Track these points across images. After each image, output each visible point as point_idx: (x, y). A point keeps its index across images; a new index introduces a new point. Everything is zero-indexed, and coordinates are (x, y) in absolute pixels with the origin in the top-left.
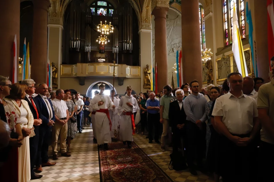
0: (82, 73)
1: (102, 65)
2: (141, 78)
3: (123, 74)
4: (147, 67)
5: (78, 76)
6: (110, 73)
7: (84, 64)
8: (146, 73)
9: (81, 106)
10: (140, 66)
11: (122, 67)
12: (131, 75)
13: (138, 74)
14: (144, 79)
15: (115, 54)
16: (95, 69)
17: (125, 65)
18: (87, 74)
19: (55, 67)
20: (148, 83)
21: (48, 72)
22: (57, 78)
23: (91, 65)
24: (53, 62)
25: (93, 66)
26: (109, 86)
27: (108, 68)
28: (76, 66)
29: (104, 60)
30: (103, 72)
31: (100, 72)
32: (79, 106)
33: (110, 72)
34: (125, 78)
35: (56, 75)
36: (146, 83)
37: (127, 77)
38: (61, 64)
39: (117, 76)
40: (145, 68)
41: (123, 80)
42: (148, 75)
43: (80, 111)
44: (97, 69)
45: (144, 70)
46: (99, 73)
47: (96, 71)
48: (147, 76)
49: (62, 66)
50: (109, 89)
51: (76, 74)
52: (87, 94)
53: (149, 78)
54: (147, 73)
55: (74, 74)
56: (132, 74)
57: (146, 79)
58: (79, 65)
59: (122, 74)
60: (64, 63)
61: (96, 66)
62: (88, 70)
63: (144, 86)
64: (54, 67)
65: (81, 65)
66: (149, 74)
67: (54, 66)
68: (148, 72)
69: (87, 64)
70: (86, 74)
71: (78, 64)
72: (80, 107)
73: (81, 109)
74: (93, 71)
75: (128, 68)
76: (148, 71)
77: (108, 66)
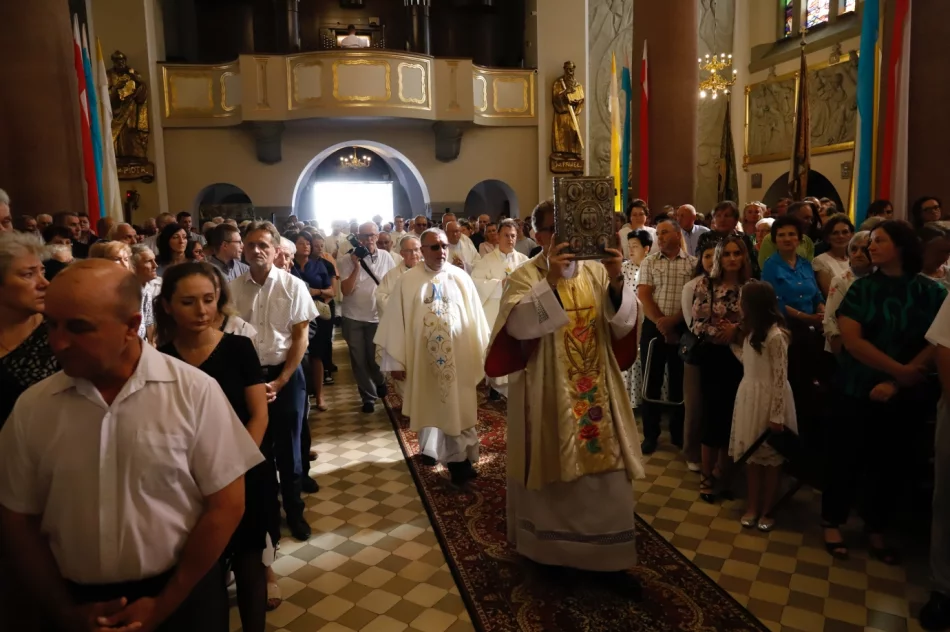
0: (265, 103)
1: (359, 62)
2: (536, 127)
3: (458, 106)
4: (568, 71)
5: (247, 117)
6: (399, 101)
7: (274, 61)
8: (559, 104)
9: (295, 332)
10: (534, 68)
11: (452, 71)
12: (495, 113)
13: (526, 105)
14: (553, 131)
15: (414, 13)
16: (328, 84)
17: (466, 64)
18: (290, 108)
19: (133, 77)
20: (569, 147)
21: (84, 93)
22: (149, 131)
23: (306, 65)
24: (118, 53)
25: (317, 69)
26: (392, 165)
27: (388, 75)
28: (236, 70)
29: (365, 40)
30: (368, 98)
31: (351, 98)
32: (278, 335)
33: (401, 95)
34: (468, 127)
35: (143, 117)
36: (561, 148)
37: (477, 121)
38: (158, 62)
39: (433, 117)
40: (558, 80)
41: (461, 135)
42: (568, 112)
43: (286, 376)
44: (335, 86)
45: (553, 90)
46: (350, 102)
47: (335, 93)
48: (565, 118)
49: (164, 71)
50: (390, 179)
51: (238, 111)
52: (293, 205)
53: (577, 128)
54: (566, 101)
55: (228, 109)
56: (495, 106)
57: (559, 130)
58: (247, 61)
59: (454, 105)
60: (174, 56)
61: (334, 67)
62: (297, 88)
63: (551, 160)
64: (125, 77)
65: (258, 68)
66: (576, 104)
67: (126, 71)
68: (571, 97)
69: (288, 59)
70: (287, 107)
71: (243, 58)
72: (282, 341)
73: (291, 353)
74: (317, 94)
75: (481, 78)
76: (573, 91)
77: (388, 68)
